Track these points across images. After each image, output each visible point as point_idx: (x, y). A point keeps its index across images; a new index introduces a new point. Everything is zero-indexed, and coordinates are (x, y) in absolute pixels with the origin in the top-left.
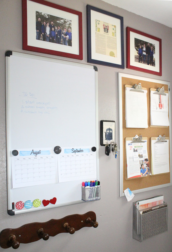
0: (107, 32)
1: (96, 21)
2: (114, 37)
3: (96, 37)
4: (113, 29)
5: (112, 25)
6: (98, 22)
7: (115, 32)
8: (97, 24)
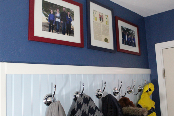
0: (102, 21)
1: (94, 11)
2: (107, 25)
3: (94, 25)
4: (107, 19)
5: (106, 15)
6: (95, 12)
7: (108, 21)
8: (95, 14)
